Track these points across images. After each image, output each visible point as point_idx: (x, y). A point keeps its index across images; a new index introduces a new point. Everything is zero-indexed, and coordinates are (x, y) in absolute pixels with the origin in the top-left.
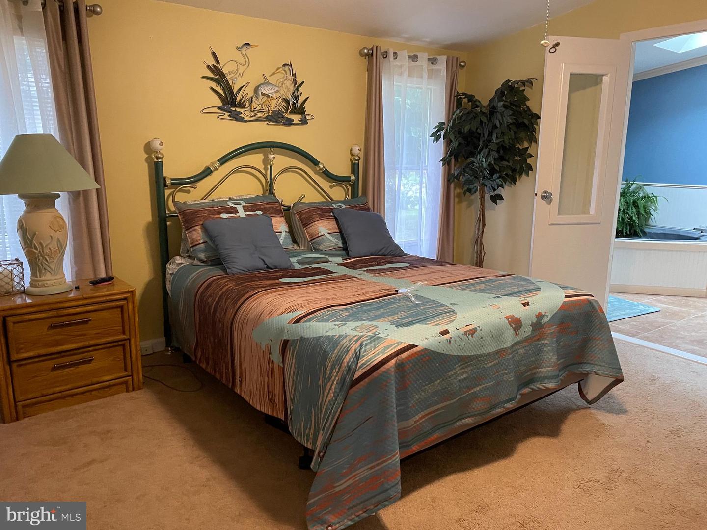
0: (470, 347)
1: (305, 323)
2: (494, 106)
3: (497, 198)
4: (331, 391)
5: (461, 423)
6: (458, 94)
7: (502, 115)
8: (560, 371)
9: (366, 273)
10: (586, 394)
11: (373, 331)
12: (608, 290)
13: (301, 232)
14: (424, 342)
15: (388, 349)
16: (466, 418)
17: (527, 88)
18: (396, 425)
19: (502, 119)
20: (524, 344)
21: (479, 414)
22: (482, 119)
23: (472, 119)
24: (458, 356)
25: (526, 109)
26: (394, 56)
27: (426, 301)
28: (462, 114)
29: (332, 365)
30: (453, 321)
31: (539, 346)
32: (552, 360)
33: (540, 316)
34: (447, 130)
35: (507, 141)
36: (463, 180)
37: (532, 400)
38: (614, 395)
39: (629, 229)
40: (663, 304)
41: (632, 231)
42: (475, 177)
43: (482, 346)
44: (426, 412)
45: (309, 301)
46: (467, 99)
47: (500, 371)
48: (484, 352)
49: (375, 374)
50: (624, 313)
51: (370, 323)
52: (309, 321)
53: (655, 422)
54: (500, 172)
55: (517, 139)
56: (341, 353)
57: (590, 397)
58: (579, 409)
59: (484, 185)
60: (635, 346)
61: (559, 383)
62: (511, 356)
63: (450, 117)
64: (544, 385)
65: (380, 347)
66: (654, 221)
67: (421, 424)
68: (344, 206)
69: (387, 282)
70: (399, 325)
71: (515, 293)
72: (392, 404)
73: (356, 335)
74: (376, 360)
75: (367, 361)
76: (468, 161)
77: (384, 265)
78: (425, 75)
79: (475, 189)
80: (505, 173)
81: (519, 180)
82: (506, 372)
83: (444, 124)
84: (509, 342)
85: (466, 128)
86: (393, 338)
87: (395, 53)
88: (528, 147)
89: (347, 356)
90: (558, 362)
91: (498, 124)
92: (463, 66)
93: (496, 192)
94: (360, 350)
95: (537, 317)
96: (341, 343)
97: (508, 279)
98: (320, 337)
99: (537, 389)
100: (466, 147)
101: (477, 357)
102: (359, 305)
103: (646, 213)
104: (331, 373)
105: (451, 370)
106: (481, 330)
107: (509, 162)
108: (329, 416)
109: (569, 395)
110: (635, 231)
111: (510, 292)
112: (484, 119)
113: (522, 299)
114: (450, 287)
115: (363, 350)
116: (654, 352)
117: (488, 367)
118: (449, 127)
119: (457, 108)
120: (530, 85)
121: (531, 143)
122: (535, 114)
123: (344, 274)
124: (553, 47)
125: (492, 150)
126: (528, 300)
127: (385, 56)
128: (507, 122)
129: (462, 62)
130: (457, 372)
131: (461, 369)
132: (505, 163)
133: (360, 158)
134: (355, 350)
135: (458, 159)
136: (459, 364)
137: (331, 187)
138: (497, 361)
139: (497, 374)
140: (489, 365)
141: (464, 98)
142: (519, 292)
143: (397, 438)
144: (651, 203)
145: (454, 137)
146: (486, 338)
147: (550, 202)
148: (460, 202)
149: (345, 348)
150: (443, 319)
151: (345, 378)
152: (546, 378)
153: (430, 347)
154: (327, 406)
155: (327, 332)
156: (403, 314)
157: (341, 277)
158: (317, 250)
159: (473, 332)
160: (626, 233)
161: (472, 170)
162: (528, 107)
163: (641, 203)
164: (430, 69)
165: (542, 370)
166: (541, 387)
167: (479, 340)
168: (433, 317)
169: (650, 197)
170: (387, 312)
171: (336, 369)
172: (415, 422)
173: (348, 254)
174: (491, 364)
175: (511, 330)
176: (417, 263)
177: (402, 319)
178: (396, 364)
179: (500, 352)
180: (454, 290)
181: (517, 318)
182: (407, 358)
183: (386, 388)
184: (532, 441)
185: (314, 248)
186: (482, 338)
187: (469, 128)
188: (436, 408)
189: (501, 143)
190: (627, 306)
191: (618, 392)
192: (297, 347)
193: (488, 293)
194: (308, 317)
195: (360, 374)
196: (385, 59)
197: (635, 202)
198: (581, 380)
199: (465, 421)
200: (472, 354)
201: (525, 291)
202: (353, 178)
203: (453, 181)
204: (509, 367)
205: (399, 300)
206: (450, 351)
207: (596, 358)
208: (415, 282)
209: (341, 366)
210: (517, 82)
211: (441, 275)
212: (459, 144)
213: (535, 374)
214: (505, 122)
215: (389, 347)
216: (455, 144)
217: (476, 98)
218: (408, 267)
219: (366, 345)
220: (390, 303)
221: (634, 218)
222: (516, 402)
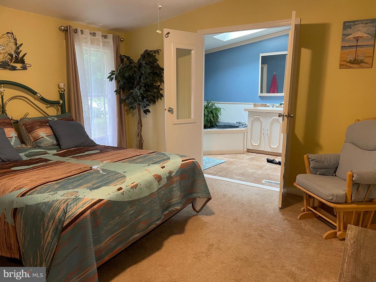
0: (135, 195)
1: (29, 196)
2: (140, 63)
3: (147, 111)
4: (49, 236)
5: (133, 238)
6: (121, 56)
7: (145, 67)
8: (182, 199)
9: (72, 159)
10: (196, 208)
11: (75, 195)
12: (202, 154)
13: (27, 137)
14: (108, 197)
15: (85, 204)
16: (136, 234)
17: (157, 55)
18: (93, 248)
19: (145, 70)
20: (164, 188)
21: (142, 231)
22: (135, 70)
23: (129, 69)
24: (129, 201)
25: (157, 65)
26: (81, 32)
27: (108, 172)
28: (124, 67)
29: (48, 220)
30: (124, 182)
31: (171, 188)
32: (178, 194)
33: (170, 173)
34: (116, 75)
35: (149, 82)
36: (128, 102)
37: (170, 216)
38: (208, 206)
39: (210, 124)
40: (226, 158)
41: (212, 125)
42: (134, 100)
43: (141, 193)
44: (112, 236)
45: (32, 181)
46: (126, 59)
47: (152, 205)
48: (143, 196)
49: (77, 221)
50: (210, 164)
51: (74, 190)
52: (31, 194)
53: (226, 216)
54: (147, 97)
55: (154, 80)
56: (54, 211)
57: (198, 209)
58: (193, 216)
59: (139, 105)
60: (216, 180)
61: (182, 205)
62: (157, 196)
63: (118, 68)
64: (175, 208)
65: (80, 204)
66: (220, 120)
67: (109, 244)
68: (56, 119)
69: (85, 163)
70: (92, 189)
71: (157, 162)
72: (90, 237)
73: (64, 199)
74: (77, 212)
75: (72, 214)
76: (130, 92)
77: (84, 152)
78: (101, 44)
79: (135, 107)
80: (150, 98)
81: (157, 101)
82: (155, 205)
83: (114, 71)
84: (155, 189)
85: (127, 74)
86: (88, 197)
87: (82, 31)
88: (160, 85)
89: (58, 213)
90: (181, 195)
91: (144, 73)
92: (122, 41)
93: (146, 108)
94: (67, 208)
95: (169, 173)
96: (54, 205)
97: (154, 154)
98: (39, 204)
99: (172, 211)
100: (128, 84)
101: (138, 200)
102: (66, 180)
103: (216, 116)
104: (48, 226)
105: (125, 210)
106: (140, 185)
107: (151, 93)
108: (48, 252)
109: (188, 210)
110: (213, 125)
111: (155, 162)
112: (136, 70)
113: (161, 165)
114: (123, 162)
115: (69, 208)
116: (224, 182)
117: (145, 204)
118: (117, 74)
119: (121, 63)
120: (158, 53)
121: (161, 83)
122: (161, 68)
123: (57, 160)
124: (167, 34)
125: (142, 86)
126: (164, 165)
127: (75, 32)
128: (148, 72)
129: (122, 38)
130: (128, 210)
131: (130, 208)
132: (149, 93)
133: (65, 90)
134: (64, 209)
135: (124, 91)
136: (129, 205)
137: (47, 108)
138: (150, 200)
139: (151, 207)
140: (146, 203)
141: (124, 58)
142: (160, 161)
143: (94, 256)
144: (218, 111)
145: (121, 79)
146: (143, 188)
147: (172, 113)
148: (128, 114)
149: (56, 208)
150: (119, 181)
151: (58, 227)
152: (176, 204)
153: (112, 199)
154: (47, 246)
155: (44, 200)
156: (94, 182)
157: (55, 163)
158: (39, 147)
159: (136, 186)
160: (209, 126)
161: (132, 97)
162: (158, 64)
163: (214, 112)
164: (104, 41)
165: (173, 200)
166: (173, 209)
167: (139, 190)
168: (112, 181)
169: (218, 109)
170: (84, 182)
171: (51, 222)
172: (105, 244)
173: (60, 148)
174: (147, 202)
175: (156, 182)
176: (105, 149)
177: (93, 185)
178: (91, 213)
179: (152, 195)
180: (125, 164)
181: (159, 175)
182: (98, 208)
183: (86, 228)
184: (171, 238)
185: (37, 146)
186: (141, 189)
187: (128, 74)
188: (117, 232)
189: (146, 83)
190: (212, 161)
191: (210, 204)
192: (24, 212)
193: (143, 163)
194: (31, 191)
195: (68, 222)
196: (75, 34)
197: (211, 111)
198: (193, 202)
199: (135, 236)
200: (136, 198)
201: (163, 160)
202: (61, 102)
203: (123, 102)
204: (157, 202)
205: (92, 173)
206: (123, 199)
207: (199, 190)
208: (102, 161)
209: (54, 220)
210: (151, 51)
211: (118, 155)
212: (124, 83)
213: (170, 203)
214: (147, 72)
215: (85, 203)
216: (122, 83)
217: (131, 58)
218: (99, 152)
219: (71, 204)
220: (87, 176)
221: (212, 119)
222: (161, 220)
